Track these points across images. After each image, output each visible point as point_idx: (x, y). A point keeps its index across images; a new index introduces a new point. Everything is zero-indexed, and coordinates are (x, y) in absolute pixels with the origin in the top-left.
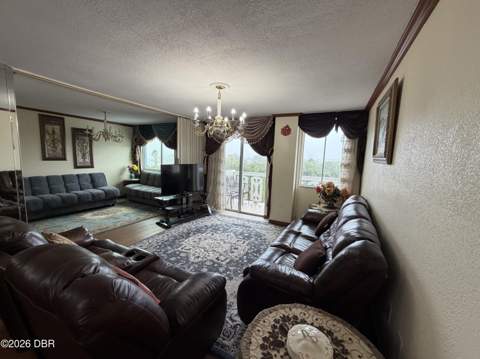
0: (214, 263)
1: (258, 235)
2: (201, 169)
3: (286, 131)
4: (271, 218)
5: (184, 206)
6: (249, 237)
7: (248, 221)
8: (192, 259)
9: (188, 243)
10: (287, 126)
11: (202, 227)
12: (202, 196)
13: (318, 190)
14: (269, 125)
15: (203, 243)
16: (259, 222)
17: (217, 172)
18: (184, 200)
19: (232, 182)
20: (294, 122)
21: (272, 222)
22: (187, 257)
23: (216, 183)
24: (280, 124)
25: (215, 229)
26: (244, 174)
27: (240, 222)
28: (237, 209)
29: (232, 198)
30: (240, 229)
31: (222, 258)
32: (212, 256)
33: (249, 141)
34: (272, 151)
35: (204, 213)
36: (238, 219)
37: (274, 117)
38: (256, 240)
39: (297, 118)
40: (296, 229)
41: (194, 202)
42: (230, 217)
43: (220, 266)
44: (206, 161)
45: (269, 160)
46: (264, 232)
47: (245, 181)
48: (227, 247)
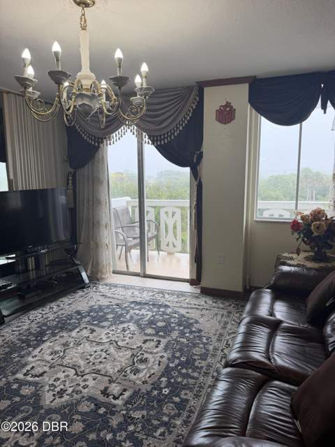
0: (98, 406)
1: (185, 323)
2: (62, 199)
3: (226, 114)
4: (204, 283)
5: (32, 275)
6: (167, 330)
7: (162, 292)
8: (48, 399)
9: (39, 358)
10: (228, 105)
11: (70, 317)
12: (68, 251)
13: (295, 225)
14: (191, 105)
15: (74, 356)
16: (181, 294)
17: (95, 203)
18: (31, 263)
19: (125, 220)
20: (239, 96)
21: (206, 292)
22: (37, 396)
23: (94, 225)
24: (213, 100)
25: (97, 317)
26: (147, 202)
27: (146, 296)
28: (138, 270)
29: (128, 250)
30: (147, 314)
31: (115, 389)
32: (93, 386)
33: (154, 140)
34: (201, 156)
35: (73, 284)
36: (142, 290)
37: (201, 86)
38: (182, 334)
39: (246, 87)
40: (263, 311)
41: (52, 264)
42: (125, 287)
43: (111, 410)
44: (72, 182)
45: (195, 174)
46: (194, 314)
47: (150, 216)
48: (123, 358)
